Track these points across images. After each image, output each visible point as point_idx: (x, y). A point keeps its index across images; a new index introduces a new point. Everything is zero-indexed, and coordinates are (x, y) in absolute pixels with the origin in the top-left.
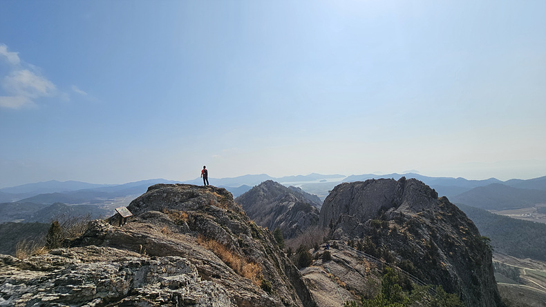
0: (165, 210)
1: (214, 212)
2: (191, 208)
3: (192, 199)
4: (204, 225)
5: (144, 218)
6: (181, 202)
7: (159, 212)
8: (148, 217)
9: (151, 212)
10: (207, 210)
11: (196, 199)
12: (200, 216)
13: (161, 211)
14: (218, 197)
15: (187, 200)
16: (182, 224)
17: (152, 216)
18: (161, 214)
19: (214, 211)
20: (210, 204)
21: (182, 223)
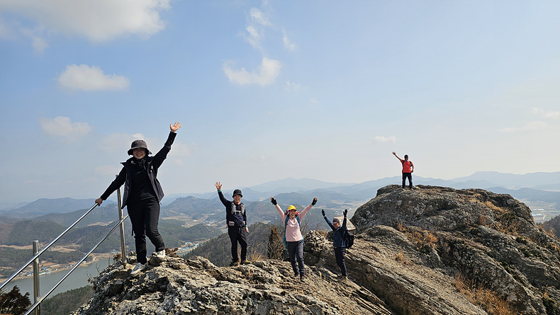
0: (400, 226)
1: (486, 239)
2: (443, 227)
3: (444, 212)
4: (469, 258)
5: (371, 234)
6: (426, 215)
7: (391, 229)
8: (377, 234)
9: (380, 226)
10: (474, 233)
11: (451, 212)
12: (459, 242)
13: (395, 227)
14: (495, 212)
15: (436, 213)
16: (428, 252)
17: (382, 234)
18: (395, 231)
19: (487, 236)
20: (478, 223)
21: (428, 250)
